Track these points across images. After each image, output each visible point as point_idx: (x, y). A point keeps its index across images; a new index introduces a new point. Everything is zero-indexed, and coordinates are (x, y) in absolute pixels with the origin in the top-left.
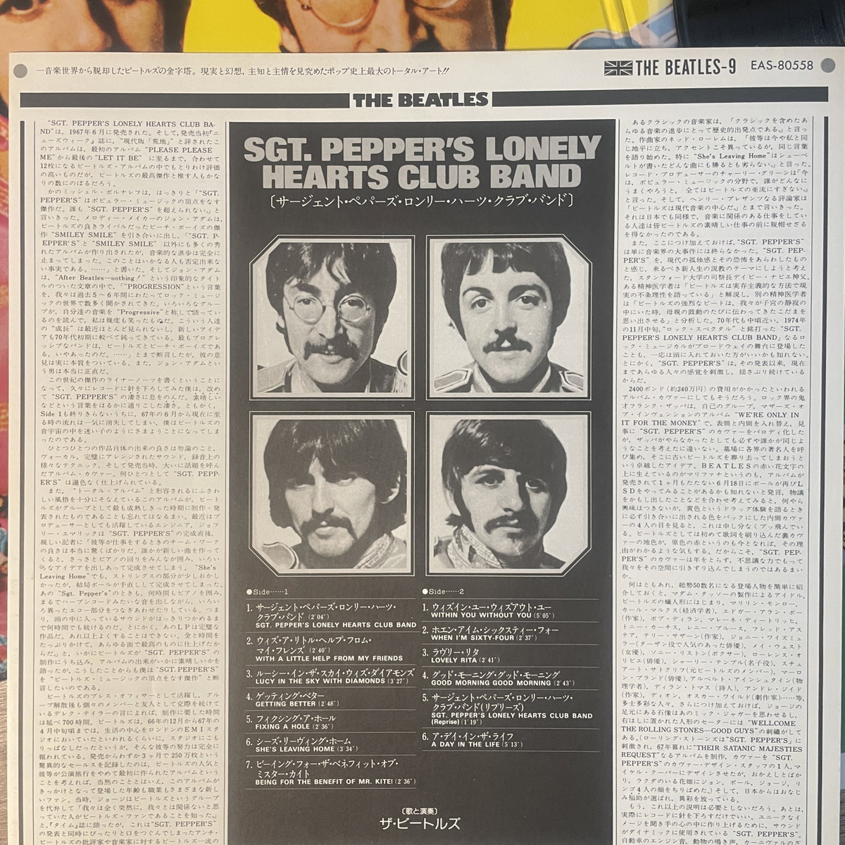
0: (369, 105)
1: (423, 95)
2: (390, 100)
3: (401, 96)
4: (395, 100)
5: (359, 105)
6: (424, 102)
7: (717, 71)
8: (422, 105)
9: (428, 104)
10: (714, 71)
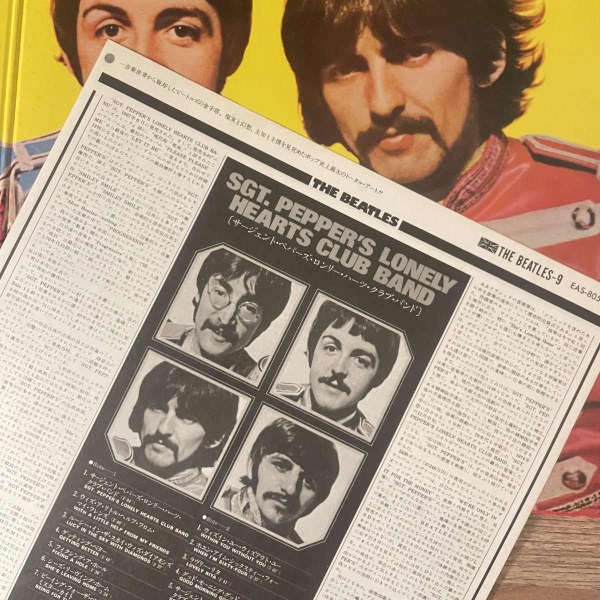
0: (321, 189)
1: (358, 200)
2: (336, 193)
3: (344, 194)
4: (339, 195)
5: (315, 186)
6: (357, 205)
7: (548, 278)
8: (355, 206)
9: (359, 208)
10: (547, 277)
